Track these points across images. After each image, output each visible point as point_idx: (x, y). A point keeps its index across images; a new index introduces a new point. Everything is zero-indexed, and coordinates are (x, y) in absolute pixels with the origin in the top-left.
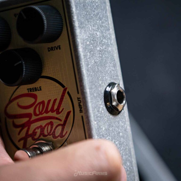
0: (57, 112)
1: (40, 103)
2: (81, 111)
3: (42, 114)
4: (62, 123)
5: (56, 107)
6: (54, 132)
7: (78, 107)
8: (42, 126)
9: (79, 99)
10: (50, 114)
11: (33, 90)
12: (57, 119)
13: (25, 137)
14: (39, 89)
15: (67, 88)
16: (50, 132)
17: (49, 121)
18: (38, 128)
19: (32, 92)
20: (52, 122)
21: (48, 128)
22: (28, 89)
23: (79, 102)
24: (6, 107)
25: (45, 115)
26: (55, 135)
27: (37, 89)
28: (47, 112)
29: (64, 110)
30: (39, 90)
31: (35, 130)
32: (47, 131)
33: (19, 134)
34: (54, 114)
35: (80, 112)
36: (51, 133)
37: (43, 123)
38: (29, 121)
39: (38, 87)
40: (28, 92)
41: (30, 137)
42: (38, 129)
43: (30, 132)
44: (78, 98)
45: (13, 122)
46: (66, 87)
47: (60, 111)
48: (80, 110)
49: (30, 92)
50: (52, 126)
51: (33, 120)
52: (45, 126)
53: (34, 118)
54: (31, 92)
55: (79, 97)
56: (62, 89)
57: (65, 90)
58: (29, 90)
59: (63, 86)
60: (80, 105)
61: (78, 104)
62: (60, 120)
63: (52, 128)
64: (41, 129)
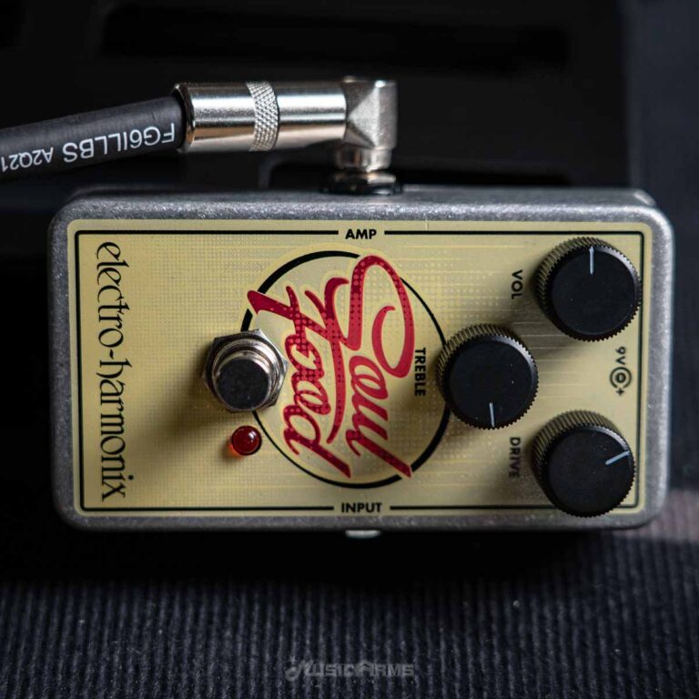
0: (353, 432)
1: (382, 382)
2: (346, 507)
3: (353, 383)
4: (323, 443)
5: (365, 430)
6: (302, 413)
7: (357, 502)
8: (321, 376)
9: (376, 507)
10: (349, 410)
11: (420, 367)
12: (335, 429)
13: (298, 312)
14: (419, 388)
15: (409, 475)
16: (303, 401)
17: (332, 401)
18: (318, 362)
19: (416, 362)
20: (327, 413)
21: (314, 394)
22: (424, 351)
23: (370, 508)
24: (387, 267)
25: (349, 393)
26: (295, 413)
27: (421, 382)
28: (358, 400)
29: (356, 456)
30: (416, 385)
31: (314, 351)
32: (307, 392)
33: (308, 294)
34: (347, 423)
35: (343, 505)
36: (300, 403)
37: (329, 382)
38: (340, 336)
39: (423, 384)
40: (417, 351)
41: (297, 332)
42: (315, 362)
43: (310, 335)
44: (379, 505)
45: (343, 281)
46: (413, 474)
47: (355, 443)
48: (348, 506)
49: (417, 357)
50: (318, 410)
51: (339, 350)
52: (320, 388)
53: (347, 354)
54: (414, 360)
55: (381, 508)
56: (409, 462)
57: (405, 470)
58: (421, 354)
59: (416, 465)
60: (361, 506)
61: (364, 501)
62: (330, 439)
63: (314, 408)
64: (314, 371)
